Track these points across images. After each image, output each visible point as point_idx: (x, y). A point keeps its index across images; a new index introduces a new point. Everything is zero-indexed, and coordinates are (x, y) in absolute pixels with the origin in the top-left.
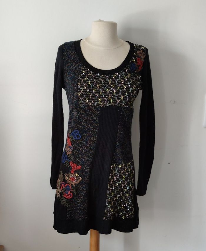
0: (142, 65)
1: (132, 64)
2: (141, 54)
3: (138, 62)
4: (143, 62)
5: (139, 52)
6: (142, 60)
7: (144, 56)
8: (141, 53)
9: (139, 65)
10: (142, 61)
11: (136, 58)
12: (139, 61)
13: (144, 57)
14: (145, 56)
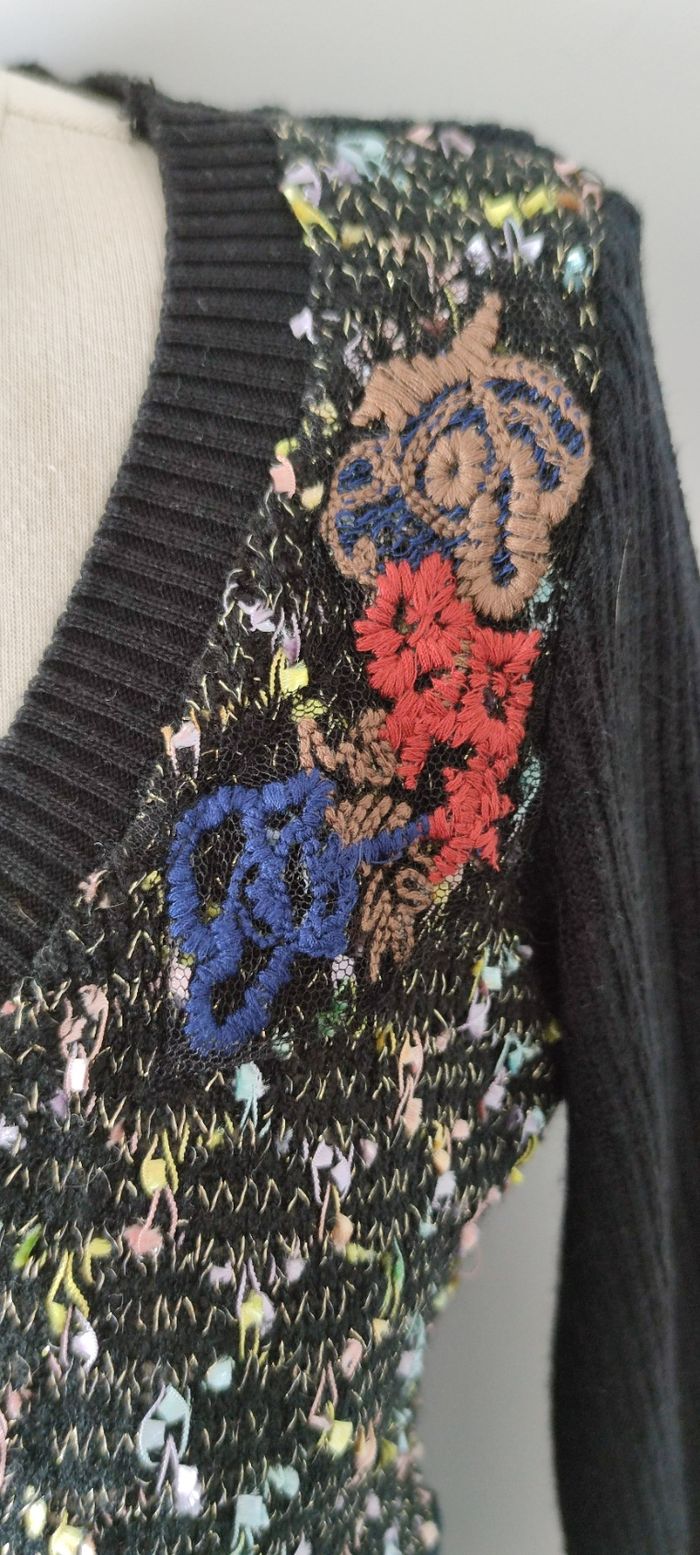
0: (505, 735)
1: (213, 810)
2: (465, 444)
3: (388, 675)
4: (524, 647)
5: (425, 375)
6: (500, 601)
7: (548, 477)
8: (471, 416)
9: (445, 756)
10: (516, 623)
11: (348, 594)
12: (430, 648)
13: (557, 504)
14: (574, 472)
